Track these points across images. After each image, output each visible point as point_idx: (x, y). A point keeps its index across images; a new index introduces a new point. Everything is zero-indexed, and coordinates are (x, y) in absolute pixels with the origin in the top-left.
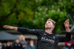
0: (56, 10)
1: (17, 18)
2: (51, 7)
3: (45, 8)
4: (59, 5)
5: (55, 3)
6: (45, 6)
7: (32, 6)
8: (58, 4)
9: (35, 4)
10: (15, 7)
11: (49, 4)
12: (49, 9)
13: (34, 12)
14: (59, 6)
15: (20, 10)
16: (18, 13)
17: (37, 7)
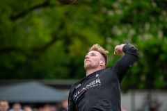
0: (155, 34)
1: (67, 52)
2: (143, 27)
3: (128, 29)
4: (163, 23)
5: (153, 19)
6: (129, 26)
7: (100, 25)
8: (158, 21)
9: (106, 21)
10: (62, 26)
11: (138, 21)
12: (138, 33)
13: (105, 38)
14: (161, 26)
15: (74, 35)
16: (68, 41)
17: (111, 27)
